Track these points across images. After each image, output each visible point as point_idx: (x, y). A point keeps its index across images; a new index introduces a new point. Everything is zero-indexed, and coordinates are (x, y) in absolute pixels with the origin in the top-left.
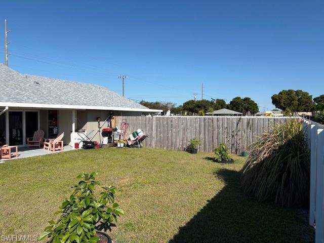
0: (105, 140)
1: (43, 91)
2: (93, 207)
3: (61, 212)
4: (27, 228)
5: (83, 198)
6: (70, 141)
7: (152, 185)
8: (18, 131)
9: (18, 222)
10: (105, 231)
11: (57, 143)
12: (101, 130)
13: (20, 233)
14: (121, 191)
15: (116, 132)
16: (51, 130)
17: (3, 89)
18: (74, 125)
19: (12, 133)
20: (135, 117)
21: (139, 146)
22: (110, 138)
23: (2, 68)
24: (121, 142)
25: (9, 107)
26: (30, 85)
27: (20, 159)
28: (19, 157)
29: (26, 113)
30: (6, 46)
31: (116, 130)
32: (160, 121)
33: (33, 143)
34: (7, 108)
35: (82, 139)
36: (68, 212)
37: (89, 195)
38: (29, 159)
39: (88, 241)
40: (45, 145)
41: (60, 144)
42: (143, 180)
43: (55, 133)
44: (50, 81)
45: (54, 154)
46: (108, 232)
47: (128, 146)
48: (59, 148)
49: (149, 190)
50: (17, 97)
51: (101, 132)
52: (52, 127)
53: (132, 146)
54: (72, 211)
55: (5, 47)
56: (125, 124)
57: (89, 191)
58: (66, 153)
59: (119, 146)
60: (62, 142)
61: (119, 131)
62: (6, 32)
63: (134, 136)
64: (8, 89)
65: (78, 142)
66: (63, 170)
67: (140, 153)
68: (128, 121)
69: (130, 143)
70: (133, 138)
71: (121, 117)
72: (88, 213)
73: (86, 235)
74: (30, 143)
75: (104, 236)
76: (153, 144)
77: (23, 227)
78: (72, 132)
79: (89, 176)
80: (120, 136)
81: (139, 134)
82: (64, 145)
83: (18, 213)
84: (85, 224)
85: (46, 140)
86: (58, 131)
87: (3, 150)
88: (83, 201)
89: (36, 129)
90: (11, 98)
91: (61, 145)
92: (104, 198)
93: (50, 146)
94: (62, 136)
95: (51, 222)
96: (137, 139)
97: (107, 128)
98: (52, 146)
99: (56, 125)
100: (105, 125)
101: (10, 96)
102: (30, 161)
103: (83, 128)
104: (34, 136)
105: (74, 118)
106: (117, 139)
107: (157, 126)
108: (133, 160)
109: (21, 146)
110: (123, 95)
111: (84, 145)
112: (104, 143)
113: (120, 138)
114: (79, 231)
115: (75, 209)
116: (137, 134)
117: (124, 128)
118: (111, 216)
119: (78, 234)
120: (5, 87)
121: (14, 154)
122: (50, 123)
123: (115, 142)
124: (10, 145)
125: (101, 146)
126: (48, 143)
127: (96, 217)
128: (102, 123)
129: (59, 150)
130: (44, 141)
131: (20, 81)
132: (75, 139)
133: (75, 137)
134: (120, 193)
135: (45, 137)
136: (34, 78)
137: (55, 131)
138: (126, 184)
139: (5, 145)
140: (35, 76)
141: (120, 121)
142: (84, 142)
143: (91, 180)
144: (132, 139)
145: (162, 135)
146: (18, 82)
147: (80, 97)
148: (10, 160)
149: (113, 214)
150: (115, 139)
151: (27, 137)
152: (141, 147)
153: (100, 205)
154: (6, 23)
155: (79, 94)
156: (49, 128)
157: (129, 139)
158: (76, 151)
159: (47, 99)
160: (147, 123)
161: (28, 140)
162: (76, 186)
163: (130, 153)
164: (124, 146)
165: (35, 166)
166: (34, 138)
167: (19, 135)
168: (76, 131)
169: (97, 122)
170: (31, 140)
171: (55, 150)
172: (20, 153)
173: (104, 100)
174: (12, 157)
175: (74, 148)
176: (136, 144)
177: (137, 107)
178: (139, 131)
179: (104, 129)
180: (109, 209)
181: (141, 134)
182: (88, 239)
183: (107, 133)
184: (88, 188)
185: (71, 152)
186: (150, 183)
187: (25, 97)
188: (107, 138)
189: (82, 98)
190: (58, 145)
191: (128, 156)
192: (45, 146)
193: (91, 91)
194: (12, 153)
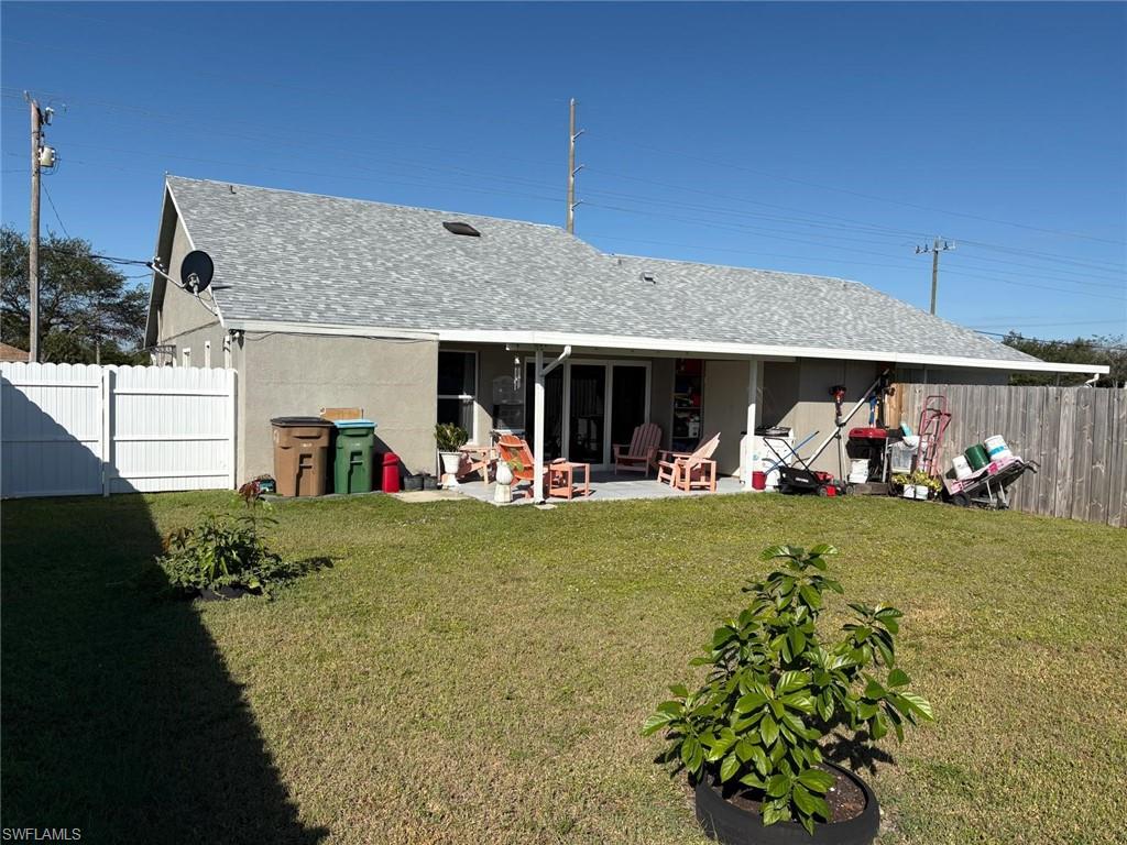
0: (859, 471)
1: (665, 300)
2: (815, 667)
3: (708, 661)
4: (608, 700)
5: (781, 630)
6: (738, 466)
7: (1049, 648)
8: (593, 426)
9: (585, 677)
10: (855, 766)
11: (699, 466)
12: (845, 432)
13: (589, 707)
14: (919, 648)
15: (900, 444)
16: (681, 426)
17: (561, 300)
18: (752, 409)
19: (577, 430)
20: (982, 388)
21: (993, 501)
22: (875, 465)
23: (559, 241)
24: (915, 482)
25: (572, 347)
26: (628, 288)
27: (596, 503)
28: (593, 498)
29: (616, 369)
30: (572, 179)
31: (899, 434)
32: (1094, 409)
33: (629, 462)
34: (568, 350)
35: (776, 460)
36: (733, 665)
37: (803, 622)
38: (619, 504)
39: (793, 776)
40: (661, 470)
41: (706, 470)
42: (1008, 625)
43: (691, 435)
44: (683, 273)
45: (687, 498)
46: (863, 773)
47: (945, 496)
48: (703, 482)
49: (1037, 666)
50: (595, 321)
51: (844, 441)
52: (686, 415)
53: (963, 498)
54: (743, 663)
55: (569, 181)
56: (939, 414)
57: (803, 608)
58: (723, 499)
59: (909, 493)
60: (714, 464)
61: (912, 439)
62: (572, 138)
63: (973, 464)
64: (572, 299)
65: (764, 470)
66: (712, 551)
67: (994, 526)
68: (950, 400)
69: (953, 489)
70: (968, 470)
71: (923, 387)
72: (800, 683)
73: (788, 757)
74: (621, 461)
75: (848, 783)
76: (1059, 497)
77: (596, 693)
78: (746, 433)
79: (805, 556)
80: (915, 458)
81: (993, 457)
82: (719, 476)
83: (585, 650)
84: (789, 716)
85: (664, 456)
86: (701, 430)
87: (554, 472)
88: (779, 641)
89: (641, 421)
90: (576, 326)
91: (708, 474)
92: (857, 646)
93: (676, 471)
94: (714, 443)
95: (678, 690)
96: (985, 473)
97: (867, 426)
98: (683, 476)
99: (696, 412)
100: (858, 414)
101: (576, 318)
102: (620, 510)
103: (782, 424)
104: (633, 443)
105: (754, 388)
106: (902, 468)
107: (1078, 429)
108: (967, 550)
109: (598, 467)
110: (933, 312)
111: (782, 480)
112: (852, 480)
113: (914, 467)
114: (768, 733)
115: (753, 658)
116: (987, 456)
117: (932, 429)
118: (880, 713)
119: (762, 744)
120: (565, 293)
121: (580, 487)
122: (680, 402)
123: (895, 479)
124: (570, 461)
125: (844, 489)
126: (671, 465)
127: (826, 704)
128: (848, 408)
129: (703, 488)
130: (659, 457)
131: (603, 274)
132: (755, 458)
133: (756, 452)
134: (911, 653)
135: (663, 445)
136: (638, 265)
137: (692, 427)
138: (938, 626)
139: (558, 460)
140: (644, 259)
141: (919, 404)
142: (782, 470)
143: (811, 570)
144: (965, 472)
145: (1101, 467)
146: (597, 278)
147: (776, 317)
148: (569, 504)
149: (888, 709)
150: (894, 470)
151: (614, 441)
152: (1001, 506)
153: (839, 664)
154: (572, 109)
155: (774, 308)
156: (675, 418)
157: (952, 474)
158: (755, 496)
159: (674, 327)
160: (1033, 411)
161: (617, 450)
162: (760, 588)
163: (956, 523)
164: (930, 496)
165: (633, 529)
166: (632, 446)
167: (594, 436)
168: (760, 431)
169: (832, 405)
170: (624, 451)
171: (691, 488)
172: (594, 486)
173: (860, 327)
174: (576, 494)
175: (748, 487)
176: (983, 492)
177: (991, 354)
178: (995, 442)
179: (856, 431)
180: (873, 686)
181: (1004, 456)
182: (795, 769)
183: (866, 446)
184: (800, 597)
185: (740, 497)
186: (1039, 641)
187: (615, 321)
188: (864, 463)
189: (785, 323)
190: (699, 471)
191: (944, 534)
192: (661, 473)
193: (816, 300)
194: (576, 485)
